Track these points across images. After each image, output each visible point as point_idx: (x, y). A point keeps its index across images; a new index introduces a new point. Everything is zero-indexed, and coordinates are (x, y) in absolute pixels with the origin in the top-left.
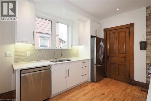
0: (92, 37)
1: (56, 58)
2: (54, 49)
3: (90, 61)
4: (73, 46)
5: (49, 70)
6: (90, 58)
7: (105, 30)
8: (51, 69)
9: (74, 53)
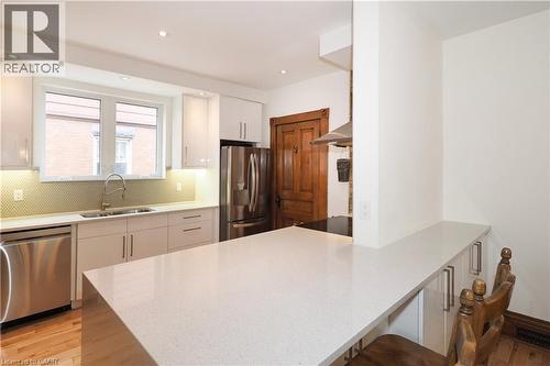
0: (224, 143)
1: (108, 207)
2: (104, 181)
3: (218, 211)
4: (172, 171)
5: (67, 236)
6: (218, 204)
7: (272, 120)
8: (73, 235)
9: (179, 189)
